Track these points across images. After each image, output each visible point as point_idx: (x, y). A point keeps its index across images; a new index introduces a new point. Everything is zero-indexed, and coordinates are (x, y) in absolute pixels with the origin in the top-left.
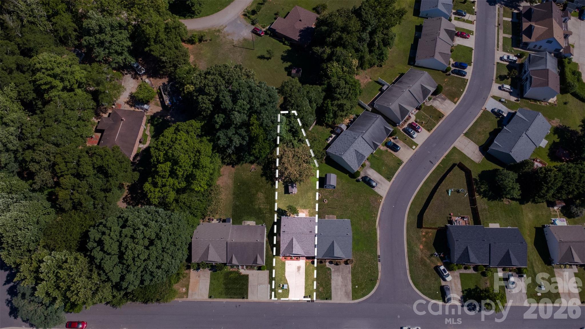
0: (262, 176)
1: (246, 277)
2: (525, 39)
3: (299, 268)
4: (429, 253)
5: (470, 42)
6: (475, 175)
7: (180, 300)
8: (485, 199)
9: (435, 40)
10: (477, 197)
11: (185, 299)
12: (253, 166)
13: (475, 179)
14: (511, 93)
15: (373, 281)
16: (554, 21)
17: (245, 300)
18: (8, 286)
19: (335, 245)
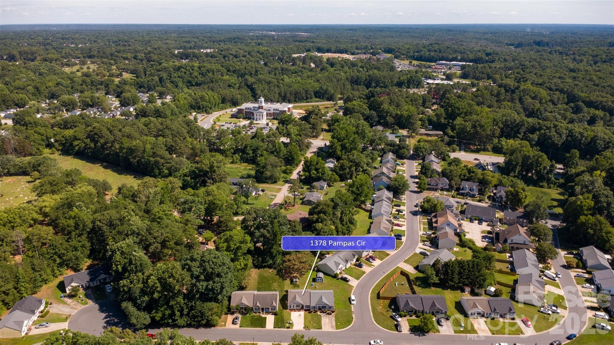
0: (276, 275)
1: (265, 318)
2: (434, 225)
3: (300, 315)
4: (386, 310)
5: (404, 228)
6: (412, 278)
7: (220, 328)
8: (420, 288)
9: (380, 223)
10: (414, 287)
11: (223, 327)
12: (271, 270)
13: (413, 280)
14: (430, 247)
15: (349, 322)
16: (448, 216)
17: (264, 329)
18: (106, 320)
19: (323, 297)
